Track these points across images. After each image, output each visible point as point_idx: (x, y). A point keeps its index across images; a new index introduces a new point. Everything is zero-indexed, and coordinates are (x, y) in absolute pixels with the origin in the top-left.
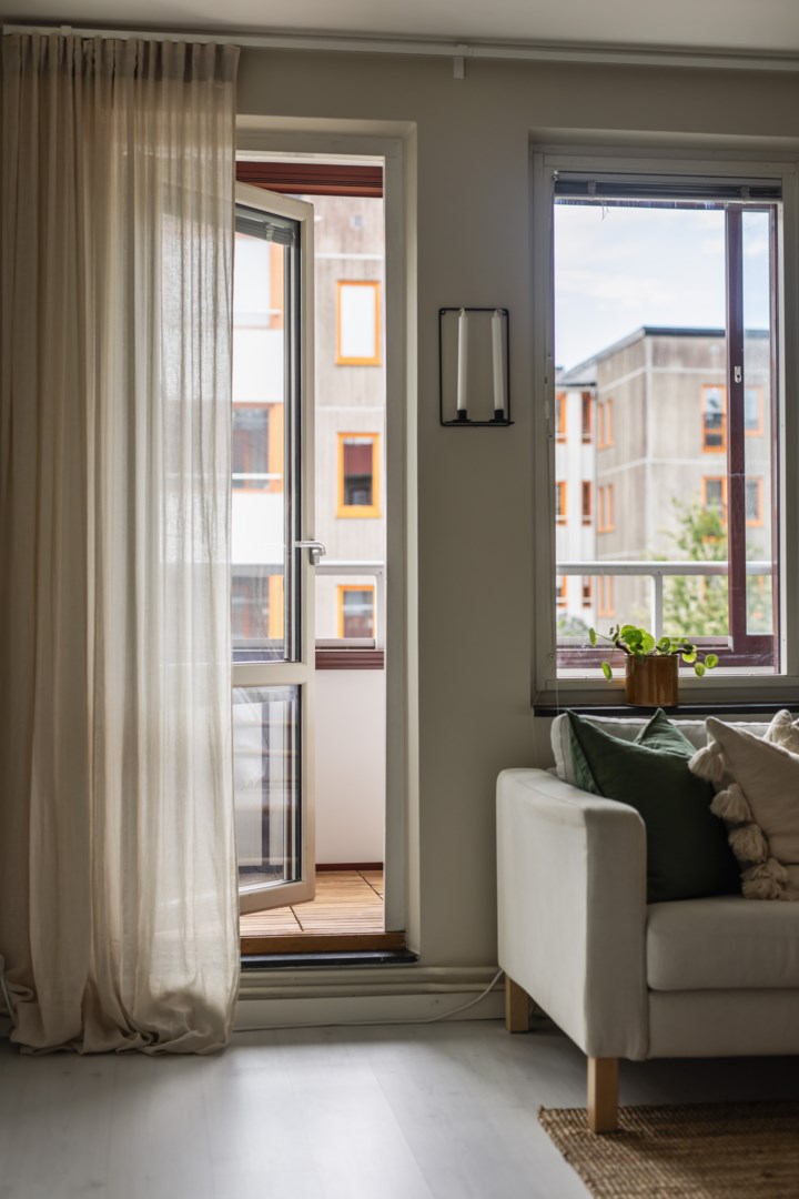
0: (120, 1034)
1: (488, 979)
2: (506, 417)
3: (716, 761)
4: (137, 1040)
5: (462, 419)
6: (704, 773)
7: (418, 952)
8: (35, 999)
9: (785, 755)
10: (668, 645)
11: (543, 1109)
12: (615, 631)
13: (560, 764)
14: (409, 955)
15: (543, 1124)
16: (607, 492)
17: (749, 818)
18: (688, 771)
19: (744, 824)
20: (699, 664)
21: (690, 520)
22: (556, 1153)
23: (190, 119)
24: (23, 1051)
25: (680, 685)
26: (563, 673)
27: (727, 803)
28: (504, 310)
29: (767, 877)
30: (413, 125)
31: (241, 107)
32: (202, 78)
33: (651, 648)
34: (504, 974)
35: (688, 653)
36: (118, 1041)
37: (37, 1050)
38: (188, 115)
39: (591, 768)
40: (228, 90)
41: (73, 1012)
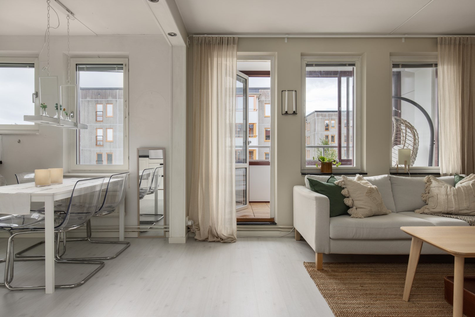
0: (216, 238)
1: (291, 228)
2: (296, 112)
4: (219, 239)
5: (287, 113)
7: (277, 223)
8: (199, 230)
10: (330, 160)
11: (304, 262)
12: (318, 157)
13: (307, 186)
14: (275, 223)
15: (305, 266)
16: (309, 137)
19: (348, 197)
20: (337, 164)
21: (323, 142)
22: (308, 275)
23: (228, 53)
24: (197, 240)
25: (333, 169)
26: (307, 166)
28: (295, 90)
30: (277, 53)
31: (238, 50)
32: (230, 44)
33: (326, 161)
34: (295, 228)
35: (334, 162)
36: (215, 239)
37: (200, 240)
38: (228, 52)
40: (236, 46)
41: (206, 233)
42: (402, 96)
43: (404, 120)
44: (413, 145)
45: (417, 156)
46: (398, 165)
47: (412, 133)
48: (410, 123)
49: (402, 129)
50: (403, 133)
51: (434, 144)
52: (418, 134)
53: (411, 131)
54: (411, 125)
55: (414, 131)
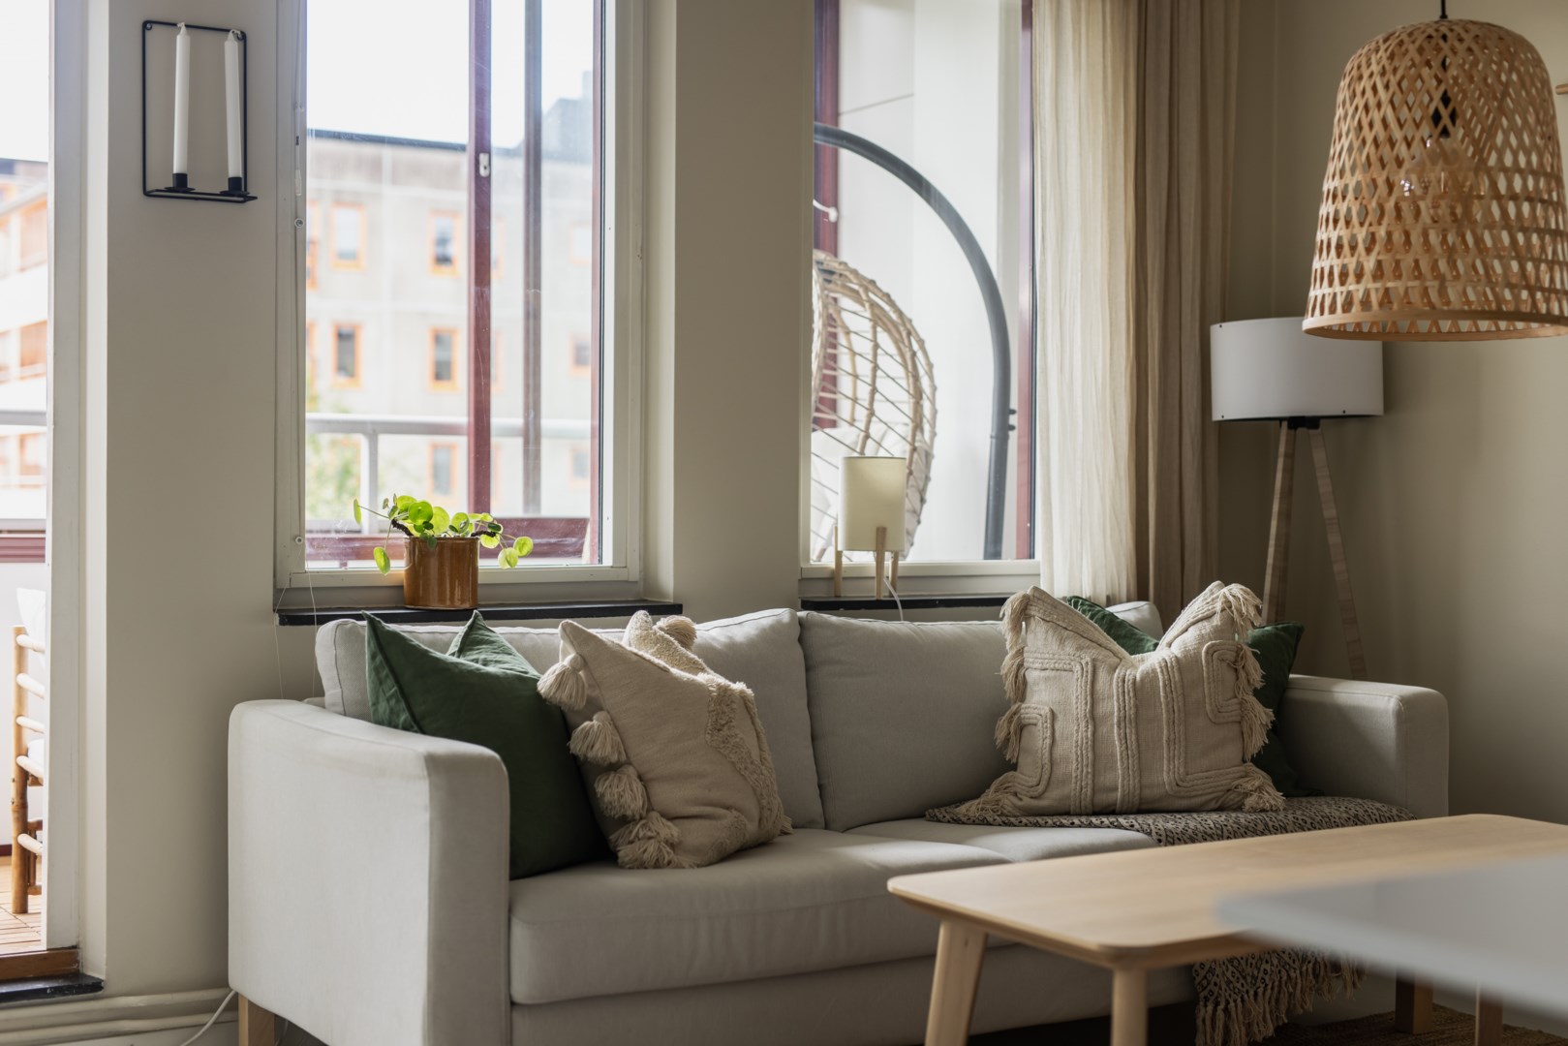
1: (210, 1008)
2: (243, 187)
3: (578, 678)
5: (181, 186)
6: (563, 697)
7: (102, 977)
9: (665, 670)
10: (465, 524)
12: (391, 504)
13: (333, 689)
14: (90, 982)
17: (623, 758)
18: (538, 695)
19: (614, 768)
20: (506, 550)
25: (481, 580)
27: (592, 736)
28: (242, 33)
29: (650, 838)
33: (441, 530)
34: (238, 996)
35: (492, 535)
39: (404, 694)
42: (848, 125)
43: (864, 278)
44: (907, 431)
45: (928, 496)
46: (839, 555)
47: (902, 355)
48: (893, 297)
49: (848, 333)
50: (854, 354)
51: (1012, 428)
52: (930, 366)
53: (896, 342)
54: (900, 314)
55: (916, 347)
